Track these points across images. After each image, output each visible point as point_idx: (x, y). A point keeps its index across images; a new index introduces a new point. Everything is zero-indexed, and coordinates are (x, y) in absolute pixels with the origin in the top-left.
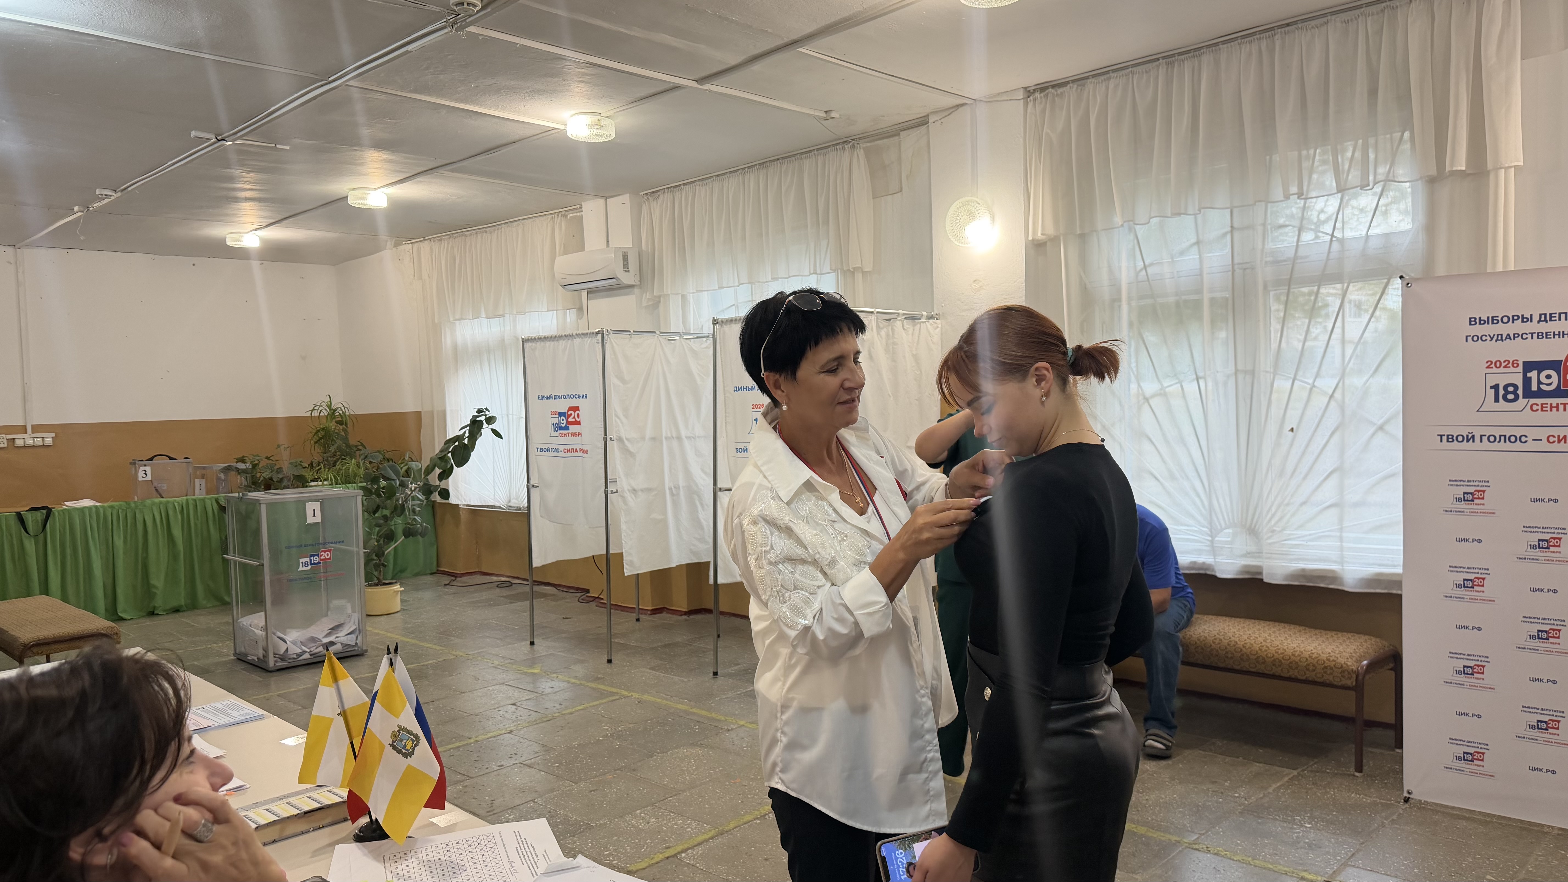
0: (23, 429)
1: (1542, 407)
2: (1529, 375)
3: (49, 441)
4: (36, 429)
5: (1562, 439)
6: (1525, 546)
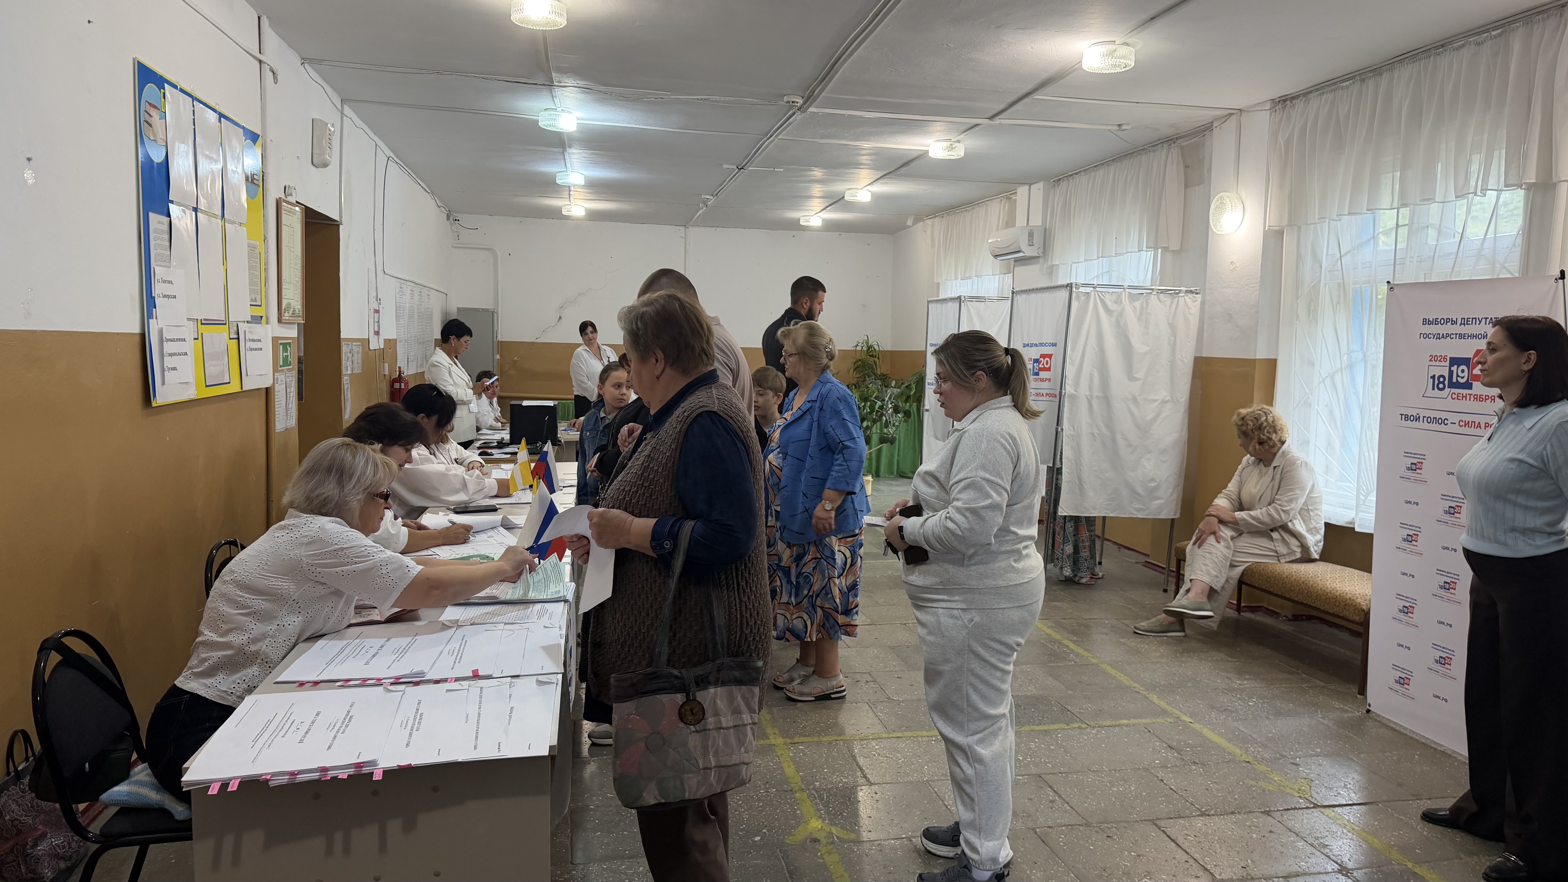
1: (1458, 396)
2: (1452, 369)
5: (1467, 424)
6: (1442, 512)
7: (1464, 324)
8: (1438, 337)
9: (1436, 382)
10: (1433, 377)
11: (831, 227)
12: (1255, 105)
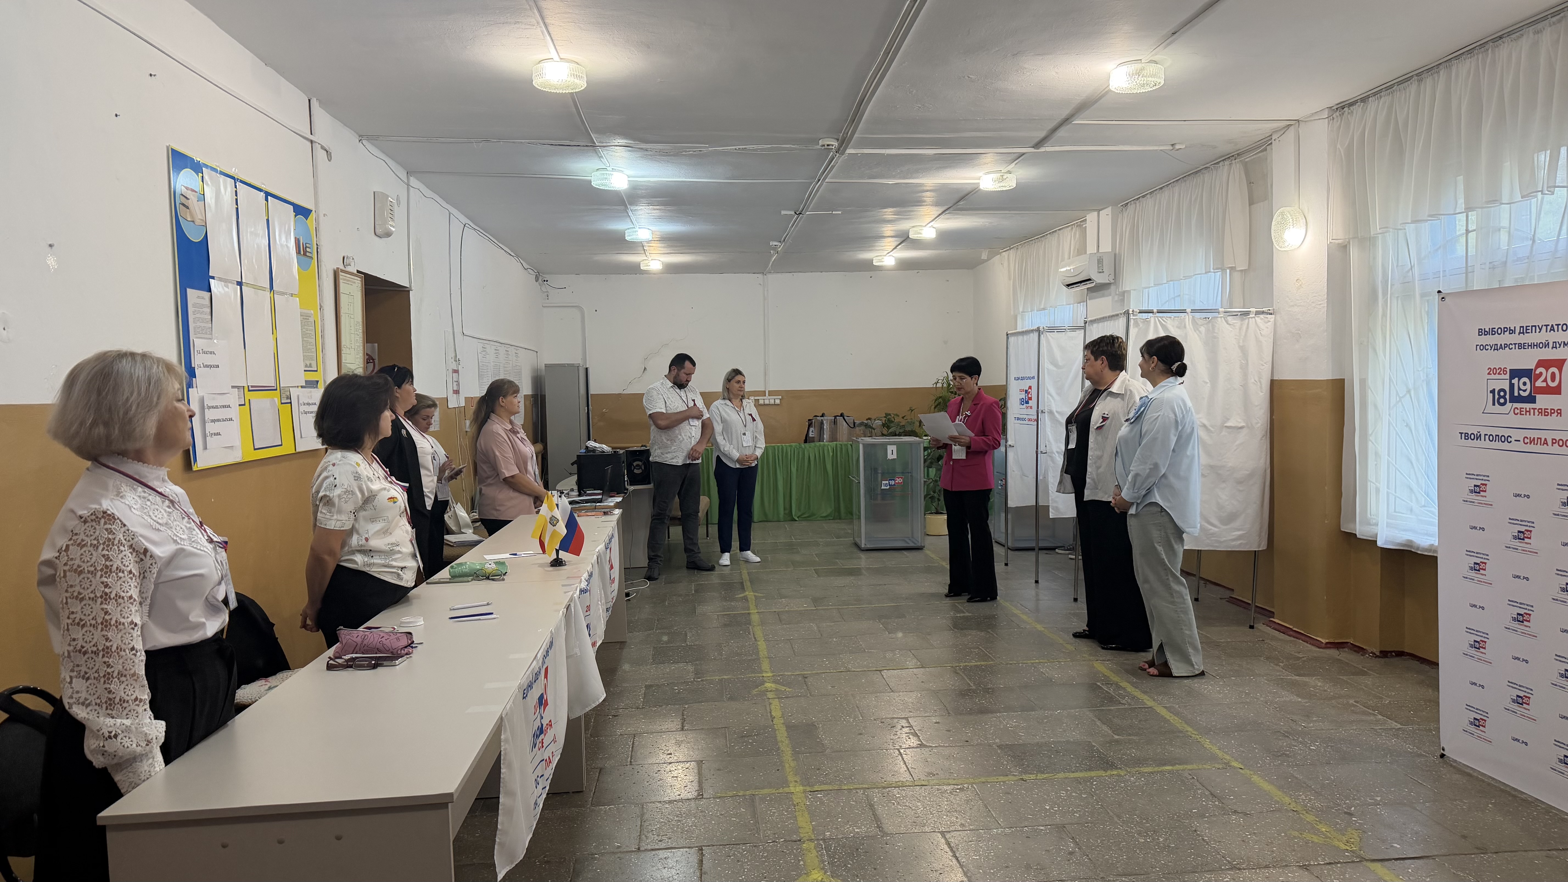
0: (763, 393)
1: (1521, 411)
2: (1513, 381)
3: (778, 402)
4: (771, 393)
5: (1532, 441)
6: (1510, 537)
7: (1523, 333)
8: (1496, 348)
9: (1497, 397)
10: (1493, 392)
11: (905, 265)
12: (1313, 114)
